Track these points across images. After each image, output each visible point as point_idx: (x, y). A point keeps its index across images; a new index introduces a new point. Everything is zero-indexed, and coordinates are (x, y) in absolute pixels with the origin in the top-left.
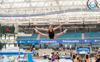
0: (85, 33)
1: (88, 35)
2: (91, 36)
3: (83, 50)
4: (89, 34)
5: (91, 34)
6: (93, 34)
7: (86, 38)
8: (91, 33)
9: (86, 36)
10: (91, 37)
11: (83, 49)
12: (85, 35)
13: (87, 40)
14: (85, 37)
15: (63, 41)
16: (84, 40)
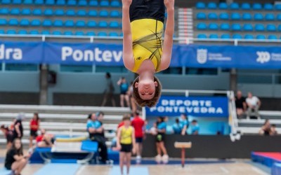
0: (201, 5)
1: (215, 20)
2: (237, 26)
3: (182, 110)
4: (224, 15)
5: (236, 15)
6: (247, 16)
7: (206, 37)
8: (235, 6)
9: (202, 25)
10: (233, 32)
11: (187, 103)
12: (196, 19)
13: (210, 50)
14: (196, 29)
15: (64, 49)
16: (193, 49)
